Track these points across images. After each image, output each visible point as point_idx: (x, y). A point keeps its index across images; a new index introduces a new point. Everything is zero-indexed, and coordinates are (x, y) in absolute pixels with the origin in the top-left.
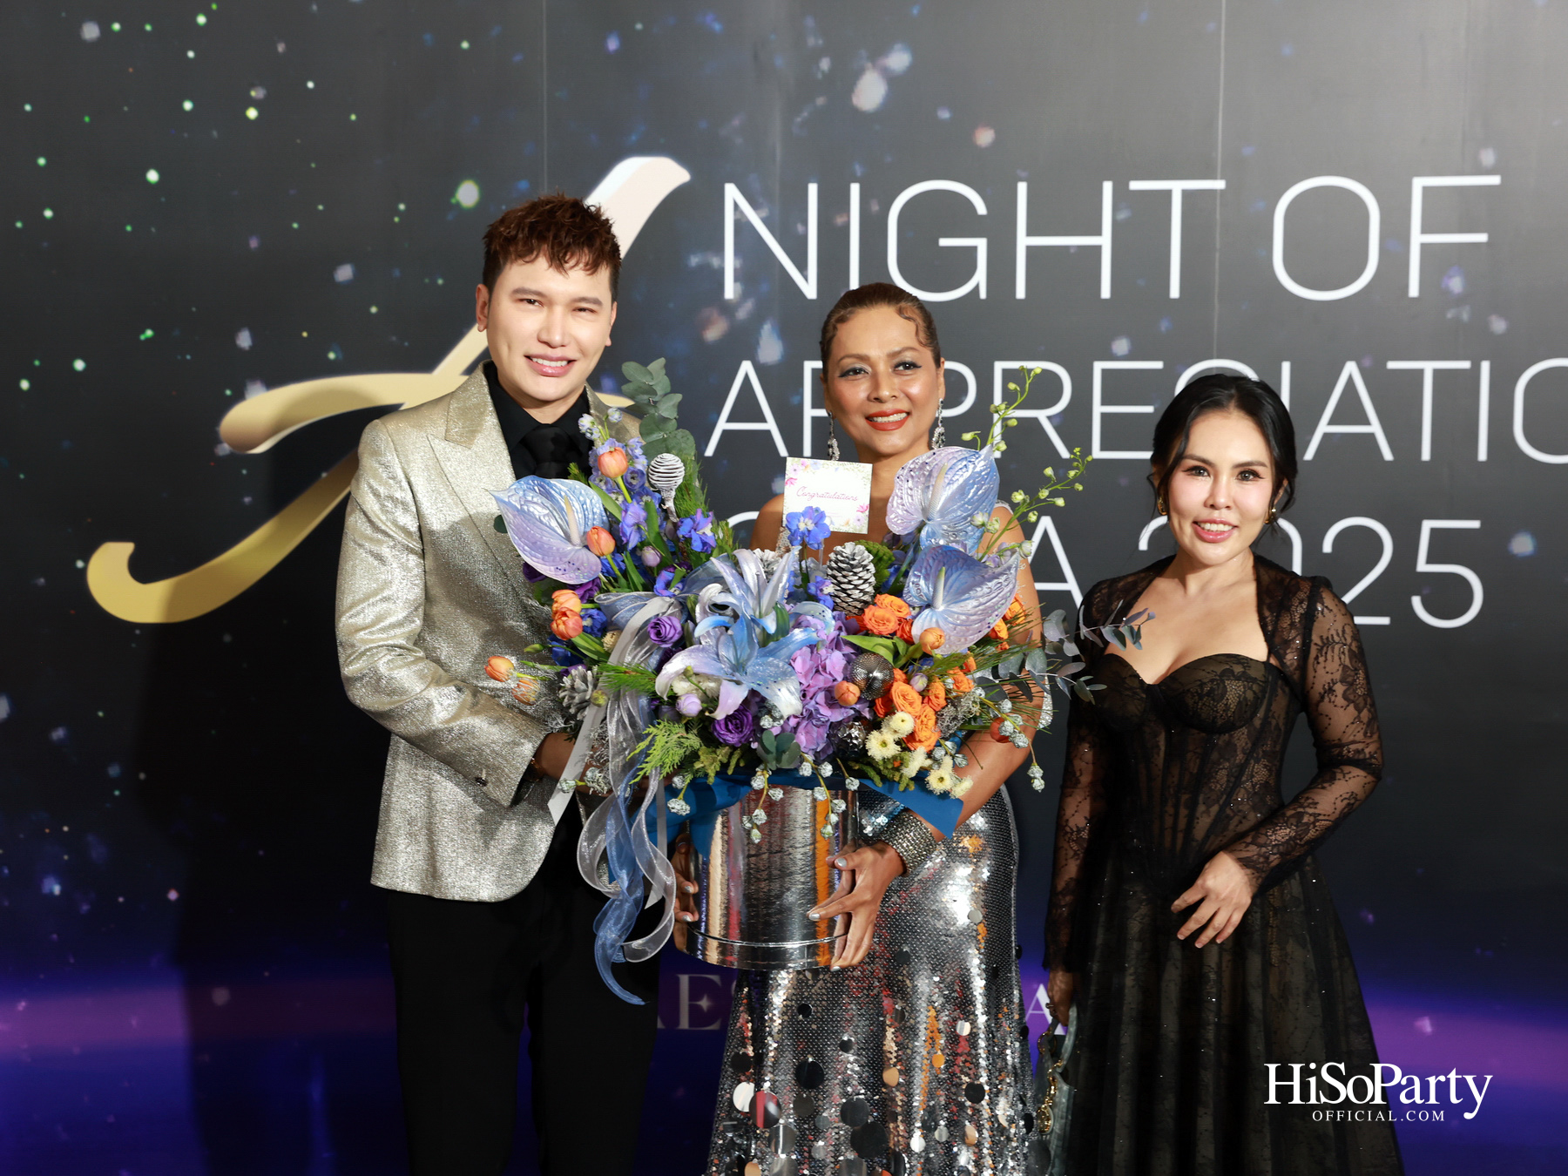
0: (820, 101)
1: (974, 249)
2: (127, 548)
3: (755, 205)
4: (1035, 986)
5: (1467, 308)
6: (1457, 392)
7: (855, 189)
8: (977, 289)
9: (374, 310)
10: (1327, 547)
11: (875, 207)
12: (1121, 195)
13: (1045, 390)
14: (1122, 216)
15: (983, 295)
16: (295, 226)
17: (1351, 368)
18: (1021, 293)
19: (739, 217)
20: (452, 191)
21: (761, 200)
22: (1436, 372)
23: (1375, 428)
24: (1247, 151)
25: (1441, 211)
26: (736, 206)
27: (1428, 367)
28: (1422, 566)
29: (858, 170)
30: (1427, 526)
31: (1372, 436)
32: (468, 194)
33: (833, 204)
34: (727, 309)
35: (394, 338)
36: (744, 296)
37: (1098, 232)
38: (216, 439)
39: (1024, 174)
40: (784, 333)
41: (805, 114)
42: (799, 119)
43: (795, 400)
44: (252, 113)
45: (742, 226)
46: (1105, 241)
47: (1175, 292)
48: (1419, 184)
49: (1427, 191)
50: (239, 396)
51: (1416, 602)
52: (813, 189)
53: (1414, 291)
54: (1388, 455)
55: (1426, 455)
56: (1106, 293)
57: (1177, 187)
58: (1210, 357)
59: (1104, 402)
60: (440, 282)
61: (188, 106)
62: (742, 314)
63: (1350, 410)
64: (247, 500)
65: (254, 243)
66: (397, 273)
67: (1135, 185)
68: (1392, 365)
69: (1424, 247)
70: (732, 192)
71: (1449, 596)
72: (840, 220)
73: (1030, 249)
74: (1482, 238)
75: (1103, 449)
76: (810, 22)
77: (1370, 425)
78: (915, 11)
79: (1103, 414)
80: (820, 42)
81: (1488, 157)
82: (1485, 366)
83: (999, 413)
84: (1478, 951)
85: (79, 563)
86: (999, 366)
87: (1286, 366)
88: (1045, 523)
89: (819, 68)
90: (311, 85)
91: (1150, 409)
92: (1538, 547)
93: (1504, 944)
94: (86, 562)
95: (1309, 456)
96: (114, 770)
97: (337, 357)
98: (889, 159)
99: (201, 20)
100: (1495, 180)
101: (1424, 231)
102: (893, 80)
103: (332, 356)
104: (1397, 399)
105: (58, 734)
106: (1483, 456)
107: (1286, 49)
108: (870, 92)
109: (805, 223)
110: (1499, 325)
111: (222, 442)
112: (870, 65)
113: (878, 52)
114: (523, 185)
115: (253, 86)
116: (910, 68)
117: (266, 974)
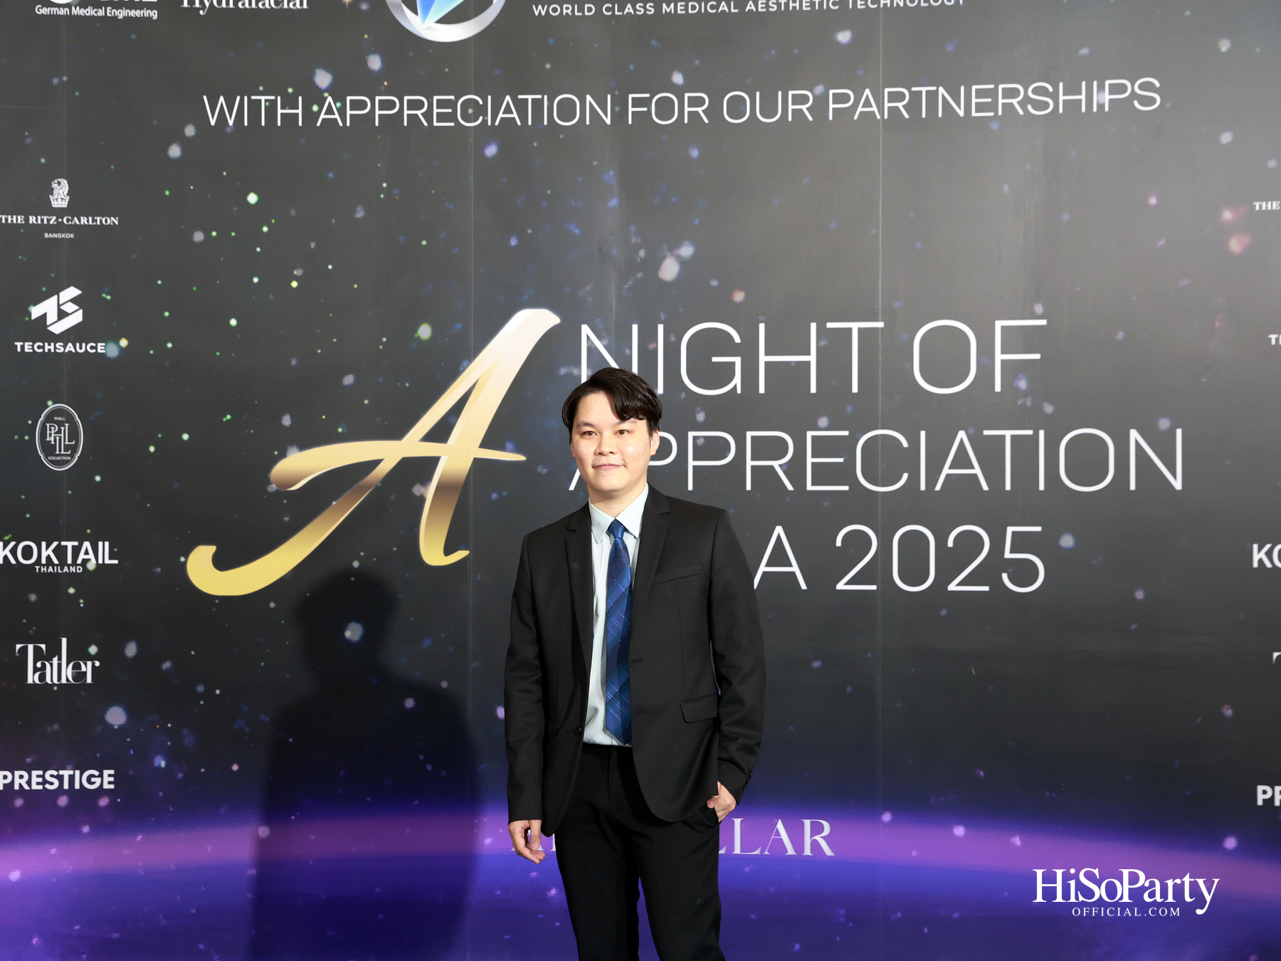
0: (639, 275)
1: (734, 363)
2: (212, 549)
3: (599, 337)
4: (776, 821)
5: (1030, 398)
6: (1024, 448)
7: (661, 328)
8: (735, 386)
9: (366, 402)
10: (950, 544)
11: (673, 339)
12: (822, 331)
13: (776, 449)
14: (822, 343)
15: (739, 391)
16: (319, 351)
17: (962, 435)
18: (762, 390)
19: (590, 344)
20: (415, 330)
21: (603, 334)
22: (1013, 437)
23: (977, 470)
24: (896, 305)
25: (1014, 340)
26: (588, 337)
27: (1008, 434)
28: (1008, 555)
29: (663, 316)
30: (1010, 530)
31: (975, 475)
32: (425, 332)
33: (648, 337)
35: (378, 419)
37: (808, 353)
38: (268, 482)
39: (763, 319)
41: (630, 283)
42: (626, 286)
44: (294, 284)
45: (592, 350)
46: (812, 358)
47: (855, 389)
48: (999, 324)
49: (1003, 328)
50: (283, 455)
51: (1005, 576)
52: (635, 328)
53: (998, 388)
54: (985, 487)
55: (1008, 487)
56: (813, 390)
57: (855, 326)
58: (877, 428)
59: (813, 456)
60: (407, 385)
61: (256, 280)
63: (962, 460)
64: (286, 519)
65: (294, 362)
66: (381, 380)
67: (830, 325)
68: (986, 433)
69: (1003, 361)
70: (586, 330)
71: (1024, 573)
72: (651, 346)
73: (767, 363)
74: (1037, 356)
75: (813, 484)
76: (633, 228)
77: (973, 468)
78: (696, 222)
79: (813, 464)
80: (639, 240)
81: (1039, 309)
82: (1042, 433)
83: (750, 463)
84: (1048, 793)
85: (182, 559)
86: (749, 434)
87: (923, 434)
88: (779, 530)
89: (638, 256)
90: (330, 267)
91: (841, 460)
92: (1076, 542)
93: (1063, 789)
94: (186, 557)
95: (938, 488)
96: (200, 689)
97: (343, 431)
98: (681, 310)
99: (265, 229)
100: (1043, 322)
101: (1003, 352)
102: (683, 263)
103: (340, 430)
104: (990, 453)
105: (167, 665)
106: (1042, 487)
107: (919, 245)
108: (669, 270)
109: (630, 348)
110: (1049, 409)
111: (271, 484)
112: (669, 254)
113: (674, 246)
114: (459, 326)
115: (295, 268)
116: (694, 256)
117: (293, 818)
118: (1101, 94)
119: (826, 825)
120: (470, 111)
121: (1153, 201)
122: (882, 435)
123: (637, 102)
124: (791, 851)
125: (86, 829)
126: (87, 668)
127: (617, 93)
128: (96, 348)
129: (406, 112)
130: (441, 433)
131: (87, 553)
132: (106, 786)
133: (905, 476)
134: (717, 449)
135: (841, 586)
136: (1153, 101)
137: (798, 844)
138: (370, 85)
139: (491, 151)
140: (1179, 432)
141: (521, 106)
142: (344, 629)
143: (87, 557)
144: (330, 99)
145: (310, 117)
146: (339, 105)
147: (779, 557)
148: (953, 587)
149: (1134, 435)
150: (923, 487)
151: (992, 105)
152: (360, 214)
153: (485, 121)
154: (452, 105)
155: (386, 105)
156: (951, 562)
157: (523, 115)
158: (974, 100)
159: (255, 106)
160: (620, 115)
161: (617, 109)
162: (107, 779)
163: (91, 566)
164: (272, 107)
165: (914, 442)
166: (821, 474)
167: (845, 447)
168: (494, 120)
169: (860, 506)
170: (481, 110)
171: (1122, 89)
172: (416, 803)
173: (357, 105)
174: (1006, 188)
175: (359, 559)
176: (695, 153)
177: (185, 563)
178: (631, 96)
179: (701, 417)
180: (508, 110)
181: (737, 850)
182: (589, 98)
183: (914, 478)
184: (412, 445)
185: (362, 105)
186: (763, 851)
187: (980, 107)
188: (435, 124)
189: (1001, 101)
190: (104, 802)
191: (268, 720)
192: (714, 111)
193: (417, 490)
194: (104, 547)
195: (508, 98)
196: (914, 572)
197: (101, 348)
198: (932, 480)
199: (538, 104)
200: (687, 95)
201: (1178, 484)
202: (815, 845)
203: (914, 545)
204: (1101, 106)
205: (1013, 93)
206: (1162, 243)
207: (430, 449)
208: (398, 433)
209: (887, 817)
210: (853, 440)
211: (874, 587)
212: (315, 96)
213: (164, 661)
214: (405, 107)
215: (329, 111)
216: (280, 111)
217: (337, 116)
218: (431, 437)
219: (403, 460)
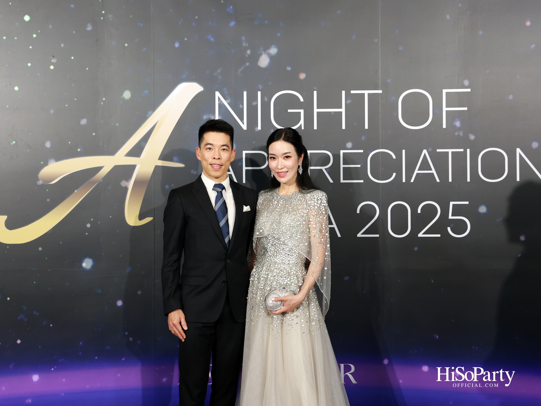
0: (247, 64)
1: (300, 113)
2: (5, 218)
3: (225, 98)
5: (462, 131)
6: (459, 159)
7: (259, 93)
8: (301, 126)
9: (94, 134)
10: (419, 211)
11: (266, 99)
12: (348, 95)
14: (348, 102)
15: (303, 128)
16: (67, 105)
17: (425, 151)
18: (315, 128)
19: (220, 102)
20: (121, 94)
21: (227, 97)
22: (452, 152)
23: (433, 171)
24: (389, 81)
25: (452, 100)
26: (219, 98)
27: (450, 151)
28: (450, 217)
29: (260, 87)
30: (452, 203)
31: (433, 174)
32: (127, 95)
33: (252, 98)
35: (101, 144)
37: (341, 108)
39: (316, 88)
41: (242, 68)
42: (240, 70)
43: (240, 164)
44: (52, 67)
45: (221, 106)
46: (343, 110)
47: (366, 127)
48: (445, 91)
49: (447, 93)
50: (46, 164)
51: (449, 229)
52: (245, 93)
53: (444, 126)
54: (438, 180)
55: (450, 180)
56: (344, 127)
57: (366, 92)
58: (378, 149)
59: (344, 164)
60: (117, 125)
61: (29, 65)
63: (425, 165)
64: (48, 200)
65: (52, 111)
66: (102, 122)
67: (352, 92)
68: (438, 150)
69: (447, 111)
70: (217, 94)
71: (459, 227)
72: (254, 104)
73: (318, 113)
74: (466, 109)
75: (344, 179)
76: (243, 38)
77: (432, 170)
78: (279, 35)
79: (343, 168)
80: (247, 45)
81: (466, 83)
82: (468, 150)
84: (473, 347)
87: (404, 151)
89: (247, 53)
90: (72, 58)
91: (359, 166)
92: (488, 210)
93: (481, 345)
95: (412, 181)
97: (81, 150)
98: (271, 83)
99: (35, 36)
100: (469, 90)
101: (447, 107)
102: (271, 57)
103: (79, 150)
104: (440, 162)
106: (469, 180)
107: (401, 48)
108: (264, 61)
109: (243, 104)
110: (472, 137)
111: (39, 180)
112: (264, 52)
113: (267, 48)
114: (146, 92)
116: (277, 54)
117: (52, 369)
119: (352, 366)
121: (528, 24)
122: (381, 152)
130: (137, 151)
133: (394, 174)
135: (359, 235)
142: (81, 262)
148: (420, 235)
149: (519, 151)
150: (404, 181)
152: (89, 28)
156: (419, 221)
165: (399, 156)
166: (349, 174)
167: (361, 159)
169: (370, 191)
172: (124, 359)
174: (448, 17)
175: (91, 223)
183: (399, 175)
184: (120, 158)
191: (38, 314)
193: (123, 183)
196: (399, 227)
198: (409, 177)
202: (346, 378)
203: (399, 212)
206: (533, 46)
207: (131, 161)
208: (112, 152)
209: (386, 361)
210: (365, 155)
211: (378, 236)
218: (131, 154)
219: (115, 165)
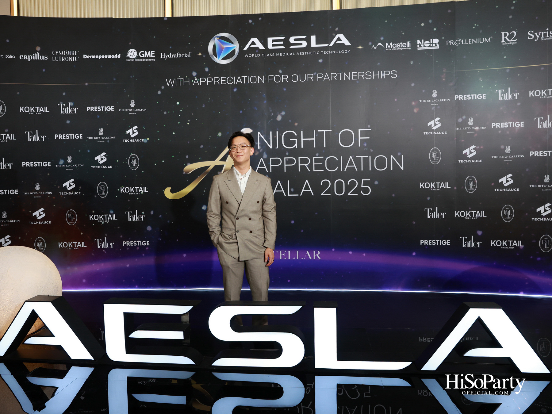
0: (272, 119)
1: (295, 140)
2: (170, 188)
4: (307, 251)
5: (367, 148)
6: (366, 160)
7: (277, 132)
9: (206, 152)
10: (348, 184)
11: (280, 135)
12: (317, 132)
13: (305, 161)
14: (317, 135)
15: (297, 147)
16: (194, 140)
17: (351, 157)
18: (302, 147)
19: (260, 136)
20: (217, 133)
21: (263, 134)
23: (355, 166)
24: (335, 126)
25: (363, 134)
27: (362, 157)
28: (362, 186)
29: (278, 129)
30: (363, 180)
32: (220, 134)
33: (274, 134)
34: (259, 150)
35: (209, 156)
36: (261, 148)
38: (183, 172)
39: (302, 130)
40: (267, 154)
41: (270, 121)
42: (268, 122)
43: (269, 164)
44: (188, 124)
45: (260, 138)
46: (314, 139)
47: (325, 147)
48: (359, 130)
49: (361, 131)
50: (186, 165)
51: (361, 191)
52: (271, 132)
53: (359, 146)
54: (357, 170)
55: (362, 170)
56: (315, 147)
57: (325, 131)
58: (331, 156)
59: (315, 163)
60: (216, 147)
61: (179, 123)
62: (261, 151)
63: (351, 163)
64: (187, 181)
65: (188, 143)
66: (209, 146)
67: (318, 131)
68: (357, 157)
69: (360, 139)
70: (259, 133)
71: (367, 191)
72: (275, 137)
73: (303, 140)
74: (369, 138)
75: (315, 170)
76: (270, 108)
78: (285, 106)
79: (315, 165)
80: (272, 111)
82: (370, 156)
83: (299, 165)
85: (163, 191)
86: (299, 158)
87: (341, 157)
88: (307, 181)
89: (272, 115)
90: (197, 119)
91: (322, 164)
92: (378, 183)
94: (164, 190)
95: (345, 170)
96: (168, 222)
98: (282, 128)
99: (181, 110)
100: (370, 130)
101: (360, 137)
102: (282, 116)
103: (200, 159)
104: (358, 161)
105: (160, 216)
106: (370, 170)
107: (340, 111)
108: (279, 118)
109: (270, 137)
110: (372, 151)
112: (279, 114)
113: (280, 112)
114: (228, 133)
115: (188, 120)
116: (285, 114)
117: (191, 252)
118: (383, 74)
119: (319, 252)
120: (230, 80)
121: (396, 100)
122: (331, 158)
123: (270, 77)
124: (310, 258)
125: (143, 255)
126: (142, 217)
127: (266, 75)
128: (142, 140)
129: (214, 81)
130: (224, 159)
131: (141, 190)
132: (148, 245)
133: (337, 167)
134: (291, 161)
135: (322, 194)
136: (396, 76)
137: (312, 256)
138: (206, 75)
139: (235, 90)
140: (403, 156)
141: (242, 79)
142: (202, 207)
143: (141, 191)
144: (196, 78)
145: (191, 83)
146: (198, 80)
147: (307, 188)
148: (349, 194)
149: (392, 156)
150: (342, 170)
151: (357, 77)
152: (204, 106)
153: (234, 83)
154: (226, 79)
155: (209, 80)
156: (348, 189)
157: (243, 81)
158: (352, 76)
159: (178, 81)
160: (266, 80)
161: (266, 79)
162: (148, 243)
163: (142, 193)
164: (182, 81)
165: (339, 159)
166: (317, 167)
167: (323, 161)
168: (236, 82)
169: (326, 175)
170: (233, 80)
171: (388, 73)
173: (202, 80)
174: (361, 97)
175: (205, 190)
176: (285, 89)
177: (164, 191)
178: (269, 76)
179: (287, 154)
180: (239, 80)
181: (298, 258)
182: (259, 76)
183: (339, 168)
184: (217, 162)
185: (203, 80)
186: (304, 258)
187: (354, 77)
188: (222, 84)
189: (359, 76)
190: (147, 248)
192: (289, 79)
194: (145, 188)
195: (239, 77)
196: (340, 190)
197: (143, 140)
198: (344, 168)
199: (246, 78)
200: (283, 75)
201: (402, 169)
202: (316, 257)
203: (339, 185)
204: (383, 77)
205: (362, 74)
206: (398, 110)
207: (222, 163)
208: (214, 159)
209: (333, 250)
210: (324, 159)
211: (330, 195)
212: (192, 78)
213: (160, 215)
214: (214, 80)
215: (196, 81)
216: (184, 82)
217: (198, 83)
218: (221, 160)
219: (215, 166)
